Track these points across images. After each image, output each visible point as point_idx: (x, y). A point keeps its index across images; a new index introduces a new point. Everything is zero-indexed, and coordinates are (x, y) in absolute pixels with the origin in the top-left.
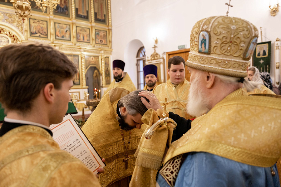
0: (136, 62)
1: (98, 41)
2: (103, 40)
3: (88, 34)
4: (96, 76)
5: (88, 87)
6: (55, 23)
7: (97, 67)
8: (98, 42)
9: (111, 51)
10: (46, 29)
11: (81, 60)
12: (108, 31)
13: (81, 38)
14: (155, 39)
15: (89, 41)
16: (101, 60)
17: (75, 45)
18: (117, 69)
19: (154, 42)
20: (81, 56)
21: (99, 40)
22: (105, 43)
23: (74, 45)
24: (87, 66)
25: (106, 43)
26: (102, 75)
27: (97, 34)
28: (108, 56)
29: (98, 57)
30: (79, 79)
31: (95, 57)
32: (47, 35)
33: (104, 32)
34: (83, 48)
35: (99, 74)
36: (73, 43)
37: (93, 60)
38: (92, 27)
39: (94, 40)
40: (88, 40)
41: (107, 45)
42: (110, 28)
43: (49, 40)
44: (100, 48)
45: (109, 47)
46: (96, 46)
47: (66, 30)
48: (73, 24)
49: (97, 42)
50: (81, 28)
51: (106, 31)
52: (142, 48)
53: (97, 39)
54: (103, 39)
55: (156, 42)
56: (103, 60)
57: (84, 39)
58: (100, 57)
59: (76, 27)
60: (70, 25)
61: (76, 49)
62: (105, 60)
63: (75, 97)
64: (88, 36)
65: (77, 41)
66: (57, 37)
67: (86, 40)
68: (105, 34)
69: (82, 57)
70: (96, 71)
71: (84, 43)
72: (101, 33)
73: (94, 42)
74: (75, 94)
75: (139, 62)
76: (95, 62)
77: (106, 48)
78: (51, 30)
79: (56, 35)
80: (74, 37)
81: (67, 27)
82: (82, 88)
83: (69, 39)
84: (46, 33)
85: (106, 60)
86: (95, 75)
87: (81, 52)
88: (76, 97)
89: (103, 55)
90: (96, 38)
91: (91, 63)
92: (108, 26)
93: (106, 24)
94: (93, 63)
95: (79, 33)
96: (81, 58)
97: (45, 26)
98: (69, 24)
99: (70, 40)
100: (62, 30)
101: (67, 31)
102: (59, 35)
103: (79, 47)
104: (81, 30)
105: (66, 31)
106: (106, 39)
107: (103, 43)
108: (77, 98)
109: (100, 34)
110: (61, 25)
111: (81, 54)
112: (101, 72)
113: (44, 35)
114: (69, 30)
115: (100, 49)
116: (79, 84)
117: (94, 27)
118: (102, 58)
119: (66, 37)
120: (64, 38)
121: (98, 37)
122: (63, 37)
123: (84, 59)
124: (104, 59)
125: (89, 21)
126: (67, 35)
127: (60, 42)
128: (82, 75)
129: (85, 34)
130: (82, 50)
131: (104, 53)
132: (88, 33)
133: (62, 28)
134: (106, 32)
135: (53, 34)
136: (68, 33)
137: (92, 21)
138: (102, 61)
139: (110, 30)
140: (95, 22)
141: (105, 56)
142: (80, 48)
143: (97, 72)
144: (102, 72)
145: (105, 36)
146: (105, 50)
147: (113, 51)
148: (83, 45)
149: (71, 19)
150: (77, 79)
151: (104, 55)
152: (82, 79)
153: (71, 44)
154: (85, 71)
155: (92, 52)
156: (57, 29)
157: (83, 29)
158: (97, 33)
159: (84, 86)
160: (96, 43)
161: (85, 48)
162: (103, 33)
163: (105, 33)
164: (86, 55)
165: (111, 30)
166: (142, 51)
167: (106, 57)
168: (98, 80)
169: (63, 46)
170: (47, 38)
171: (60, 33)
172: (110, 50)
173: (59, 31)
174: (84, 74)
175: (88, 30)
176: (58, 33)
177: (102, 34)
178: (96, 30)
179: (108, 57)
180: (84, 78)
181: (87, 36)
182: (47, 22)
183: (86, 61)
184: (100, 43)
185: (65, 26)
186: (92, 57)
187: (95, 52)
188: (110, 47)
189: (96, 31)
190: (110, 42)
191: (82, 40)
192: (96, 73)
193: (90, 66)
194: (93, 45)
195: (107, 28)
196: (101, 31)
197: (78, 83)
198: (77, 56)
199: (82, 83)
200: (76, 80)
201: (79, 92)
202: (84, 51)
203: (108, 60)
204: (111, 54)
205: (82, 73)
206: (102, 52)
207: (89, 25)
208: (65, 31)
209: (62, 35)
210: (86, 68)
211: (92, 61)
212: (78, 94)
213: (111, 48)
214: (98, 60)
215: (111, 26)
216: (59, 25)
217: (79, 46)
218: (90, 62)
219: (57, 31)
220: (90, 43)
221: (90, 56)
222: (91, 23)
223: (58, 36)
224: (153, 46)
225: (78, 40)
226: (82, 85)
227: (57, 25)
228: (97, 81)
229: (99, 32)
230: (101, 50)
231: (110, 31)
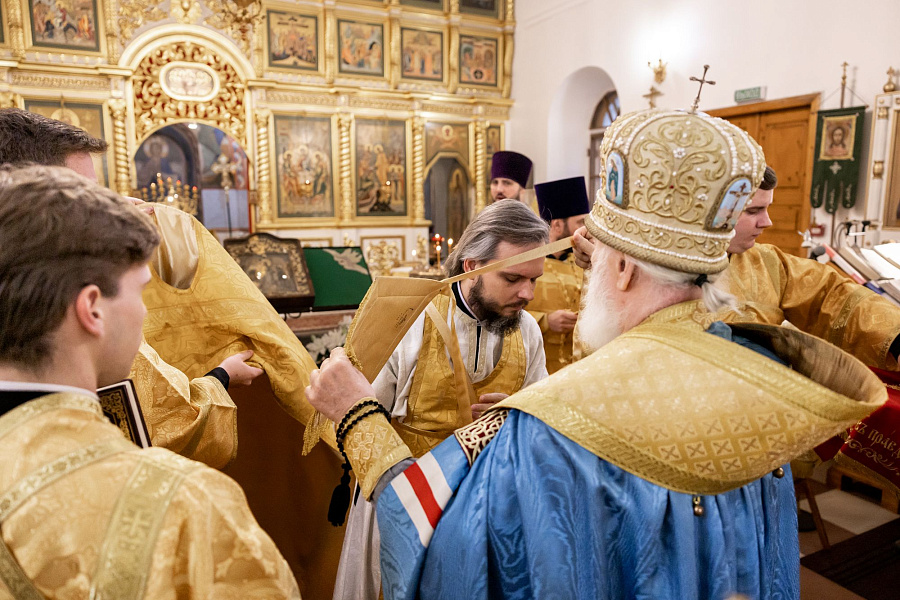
0: (587, 143)
1: (468, 74)
2: (484, 71)
3: (437, 53)
4: (458, 187)
5: (429, 222)
6: (339, 21)
7: (462, 160)
8: (469, 76)
9: (509, 106)
10: (314, 43)
11: (414, 136)
12: (501, 40)
13: (416, 64)
14: (656, 65)
15: (439, 76)
16: (476, 135)
17: (396, 88)
18: (504, 182)
19: (652, 75)
20: (413, 123)
21: (472, 73)
22: (489, 78)
23: (392, 89)
24: (430, 155)
25: (493, 82)
26: (475, 185)
27: (465, 52)
28: (496, 121)
29: (466, 125)
30: (405, 198)
31: (454, 125)
32: (315, 60)
33: (489, 42)
34: (419, 99)
35: (467, 181)
36: (389, 82)
37: (447, 135)
38: (450, 28)
39: (454, 70)
40: (435, 73)
41: (496, 85)
42: (509, 28)
43: (320, 75)
44: (473, 98)
45: (501, 91)
46: (460, 90)
47: (369, 42)
48: (392, 20)
49: (464, 78)
50: (415, 34)
51: (496, 41)
52: (610, 97)
53: (464, 69)
54: (485, 67)
55: (660, 75)
56: (479, 136)
57: (423, 69)
58: (471, 128)
59: (402, 29)
60: (382, 26)
61: (398, 102)
62: (488, 136)
63: (391, 253)
64: (438, 57)
65: (403, 76)
66: (344, 67)
67: (429, 73)
68: (493, 50)
69: (415, 126)
70: (458, 171)
71: (425, 83)
72: (480, 47)
73: (455, 78)
74: (391, 243)
75: (597, 143)
76: (456, 143)
77: (493, 97)
78: (328, 45)
79: (342, 60)
80: (392, 64)
81: (373, 32)
82: (412, 226)
83: (379, 71)
84: (314, 54)
85: (490, 135)
86: (453, 184)
87: (413, 110)
88: (395, 252)
89: (481, 119)
90: (461, 64)
91: (443, 147)
92: (503, 21)
93: (497, 16)
94: (450, 145)
95: (408, 49)
96: (413, 130)
97: (309, 32)
98: (379, 22)
99: (382, 75)
100: (358, 42)
101: (374, 46)
102: (349, 58)
103: (407, 96)
104: (415, 41)
105: (371, 47)
106: (494, 68)
107: (483, 80)
108: (397, 255)
109: (475, 50)
110: (356, 27)
111: (413, 118)
112: (473, 176)
113: (306, 60)
114: (378, 42)
115: (472, 101)
116: (404, 214)
117: (457, 27)
118: (478, 129)
119: (369, 63)
120: (366, 69)
121: (469, 61)
122: (361, 64)
123: (421, 133)
124: (484, 132)
125: (441, 9)
126: (374, 60)
127: (352, 81)
128: (413, 184)
129: (428, 50)
130: (417, 105)
131: (485, 113)
132: (438, 48)
133: (359, 35)
134: (494, 43)
135: (331, 58)
136: (376, 51)
137: (450, 9)
138: (476, 140)
139: (508, 35)
140: (461, 11)
141: (488, 124)
142: (411, 99)
143: (461, 176)
144: (476, 177)
145: (492, 57)
146: (490, 104)
147: (515, 105)
148: (419, 88)
149: (386, 6)
150: (399, 197)
151: (485, 121)
152: (414, 196)
153: (383, 85)
154: (423, 171)
155: (446, 111)
156: (344, 40)
157: (423, 37)
158: (465, 46)
159: (419, 220)
160: (461, 82)
161: (427, 99)
162: (486, 45)
163: (491, 45)
164: (428, 121)
165: (512, 34)
166: (611, 107)
167: (491, 127)
168: (462, 202)
169: (362, 94)
170: (316, 69)
171: (353, 53)
172: (507, 102)
173: (351, 46)
174: (419, 181)
175: (437, 39)
176: (348, 55)
177: (480, 50)
178: (461, 36)
179: (498, 127)
180: (420, 195)
181: (433, 59)
182: (316, 18)
183: (428, 139)
184: (473, 79)
185: (367, 29)
186: (445, 128)
187: (456, 112)
188: (505, 94)
189: (464, 39)
190: (508, 75)
191: (417, 72)
192: (458, 176)
193: (440, 155)
194: (451, 89)
195: (499, 29)
196: (478, 39)
197: (402, 210)
198: (401, 123)
199: (414, 211)
200: (396, 199)
201: (403, 238)
202: (424, 108)
203: (497, 135)
204: (507, 116)
205: (414, 179)
206: (480, 109)
207: (443, 21)
208: (368, 47)
209: (358, 59)
210: (427, 163)
211: (447, 138)
212: (399, 242)
213: (508, 96)
214: (464, 135)
215: (514, 21)
216: (352, 25)
217: (408, 93)
218: (439, 142)
219: (345, 46)
220: (441, 80)
221: (442, 124)
222: (446, 15)
223: (347, 63)
224: (648, 92)
225: (406, 73)
226: (414, 217)
227: (344, 26)
228: (459, 204)
229: (471, 43)
230: (475, 104)
231: (509, 38)
